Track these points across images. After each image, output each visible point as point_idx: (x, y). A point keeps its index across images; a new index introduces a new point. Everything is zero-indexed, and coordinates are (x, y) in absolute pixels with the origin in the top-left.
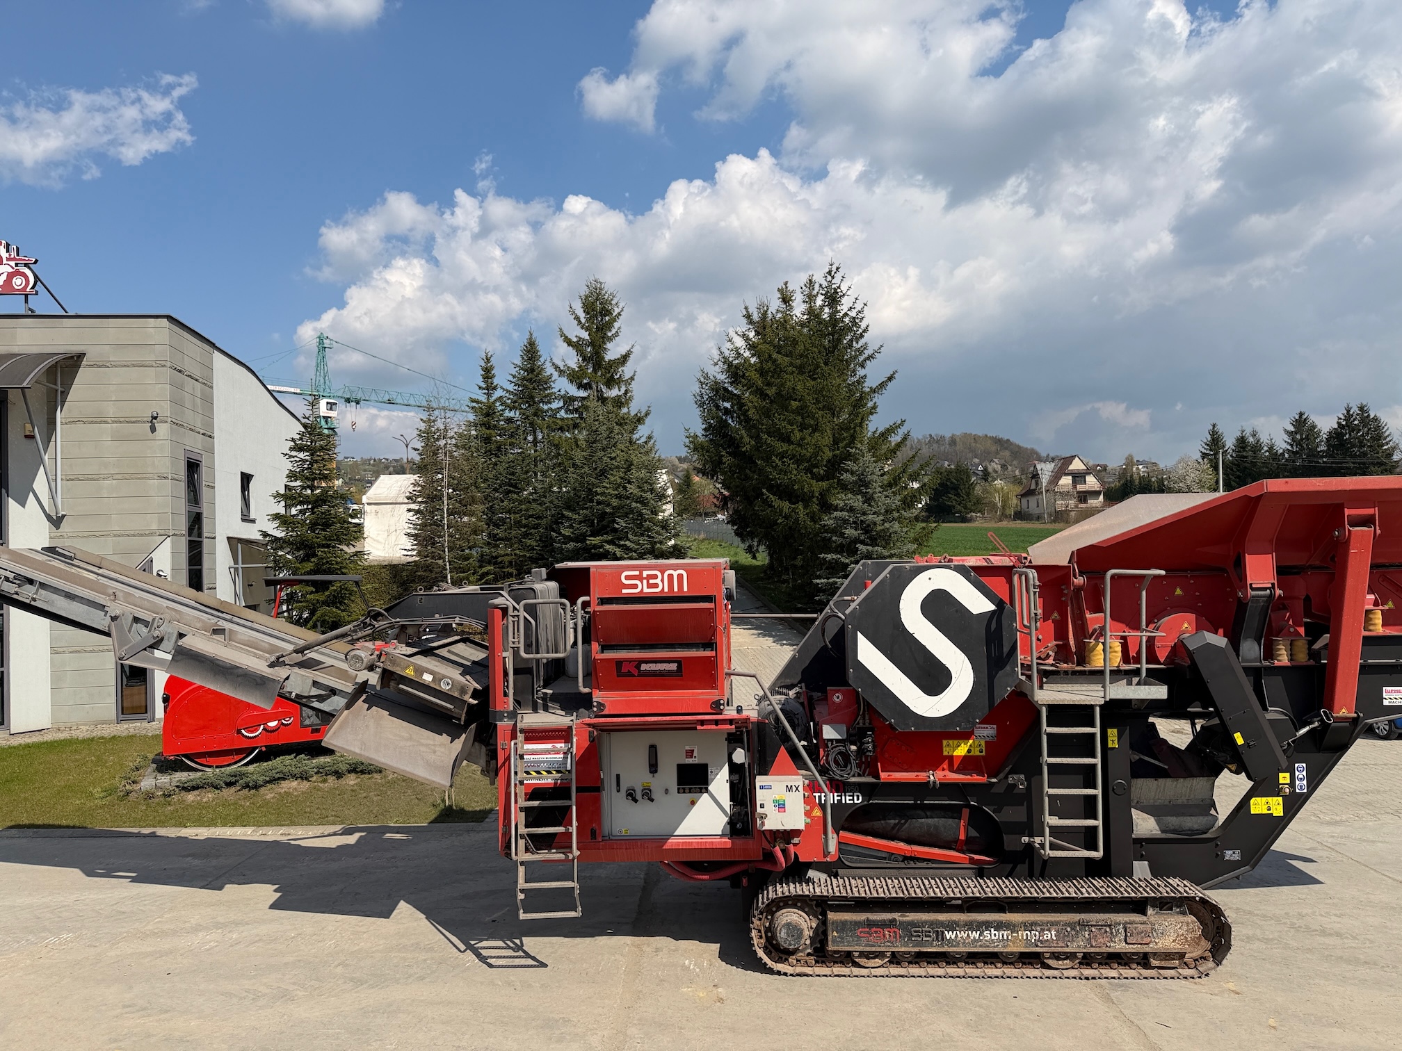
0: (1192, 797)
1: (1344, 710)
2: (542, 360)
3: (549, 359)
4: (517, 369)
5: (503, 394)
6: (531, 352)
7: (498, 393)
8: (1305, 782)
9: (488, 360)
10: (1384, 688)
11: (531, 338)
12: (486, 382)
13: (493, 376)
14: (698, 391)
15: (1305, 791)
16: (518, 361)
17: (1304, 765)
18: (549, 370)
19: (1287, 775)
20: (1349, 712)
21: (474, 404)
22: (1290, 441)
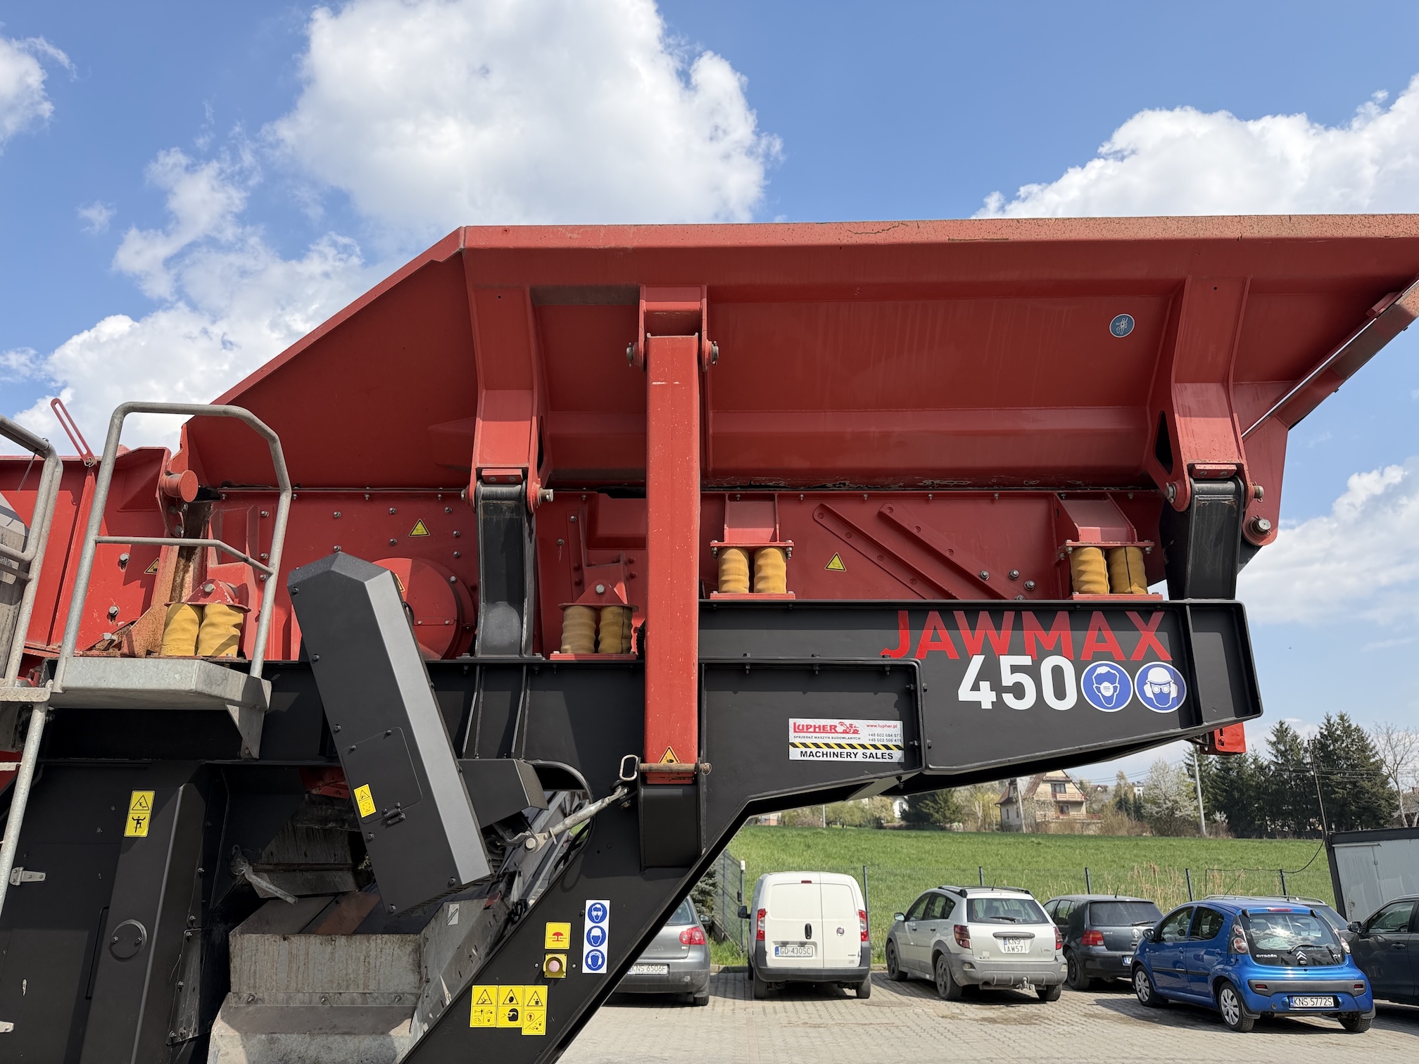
0: (372, 986)
1: (669, 755)
8: (604, 948)
10: (791, 721)
15: (603, 970)
17: (607, 903)
19: (565, 928)
20: (683, 760)
22: (1274, 752)
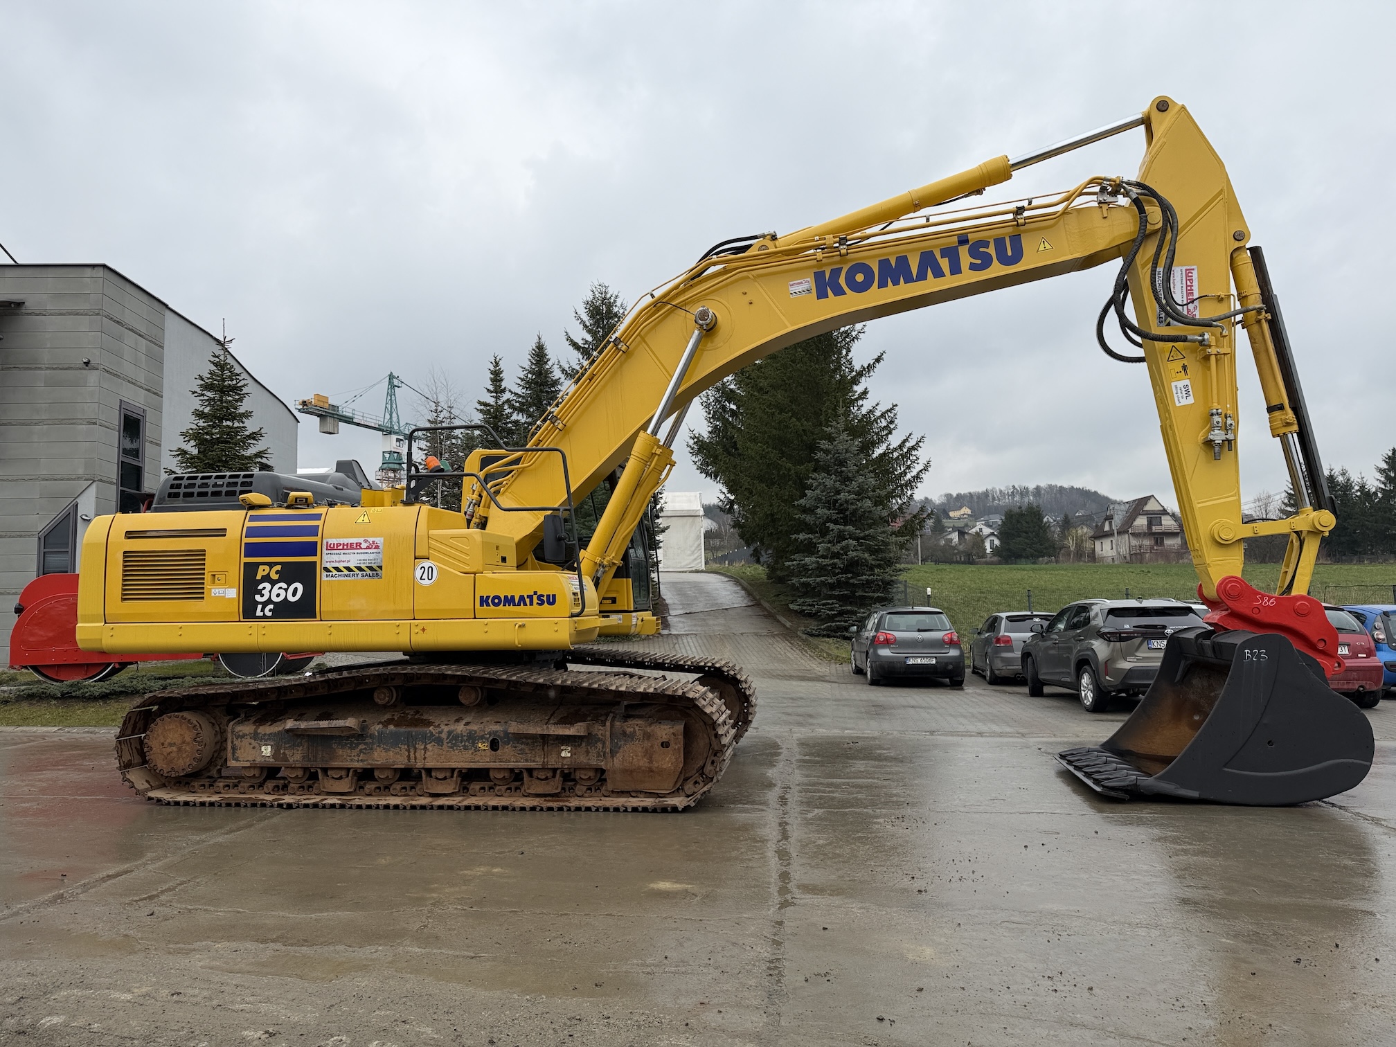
2: (550, 363)
3: (556, 363)
4: (525, 372)
5: (512, 397)
6: (540, 354)
7: (507, 396)
9: (497, 364)
11: (539, 343)
12: (495, 386)
13: (502, 380)
16: (527, 365)
18: (557, 374)
21: (482, 407)
22: (1383, 479)
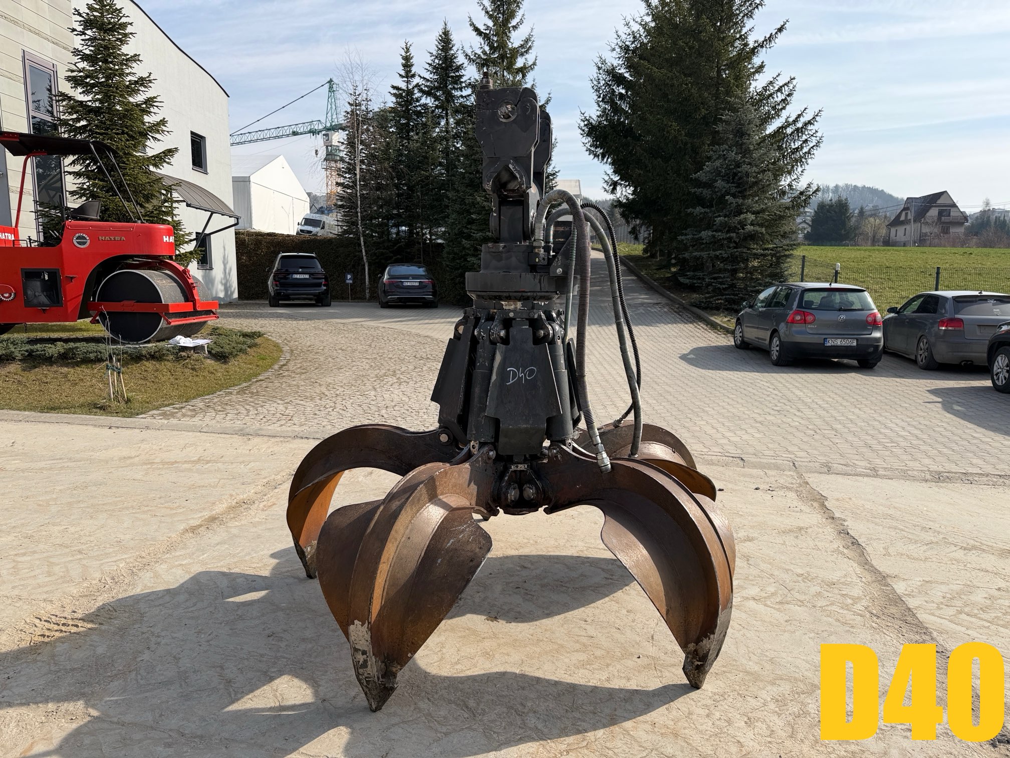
2: (455, 48)
3: (461, 48)
4: (433, 58)
5: (421, 82)
6: (445, 41)
7: (417, 80)
9: (408, 50)
11: (445, 29)
12: (406, 71)
13: (412, 65)
14: (595, 76)
16: (434, 51)
18: (461, 59)
21: (395, 91)
